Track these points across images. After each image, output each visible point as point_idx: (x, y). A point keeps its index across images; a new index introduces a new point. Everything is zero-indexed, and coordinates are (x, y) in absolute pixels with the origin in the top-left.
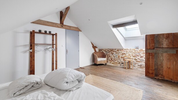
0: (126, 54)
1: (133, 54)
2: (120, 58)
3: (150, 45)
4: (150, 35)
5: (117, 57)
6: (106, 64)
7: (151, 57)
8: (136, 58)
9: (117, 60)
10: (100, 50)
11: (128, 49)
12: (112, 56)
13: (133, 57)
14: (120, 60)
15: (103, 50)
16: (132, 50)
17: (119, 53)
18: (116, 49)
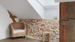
0: (45, 25)
1: (52, 25)
2: (39, 29)
3: (64, 16)
4: (64, 3)
5: (37, 29)
6: (25, 36)
7: (65, 30)
8: (54, 30)
9: (37, 32)
10: (20, 20)
11: (47, 20)
12: (32, 27)
13: (52, 28)
14: (39, 32)
15: (23, 21)
16: (50, 21)
17: (39, 23)
18: (35, 20)
